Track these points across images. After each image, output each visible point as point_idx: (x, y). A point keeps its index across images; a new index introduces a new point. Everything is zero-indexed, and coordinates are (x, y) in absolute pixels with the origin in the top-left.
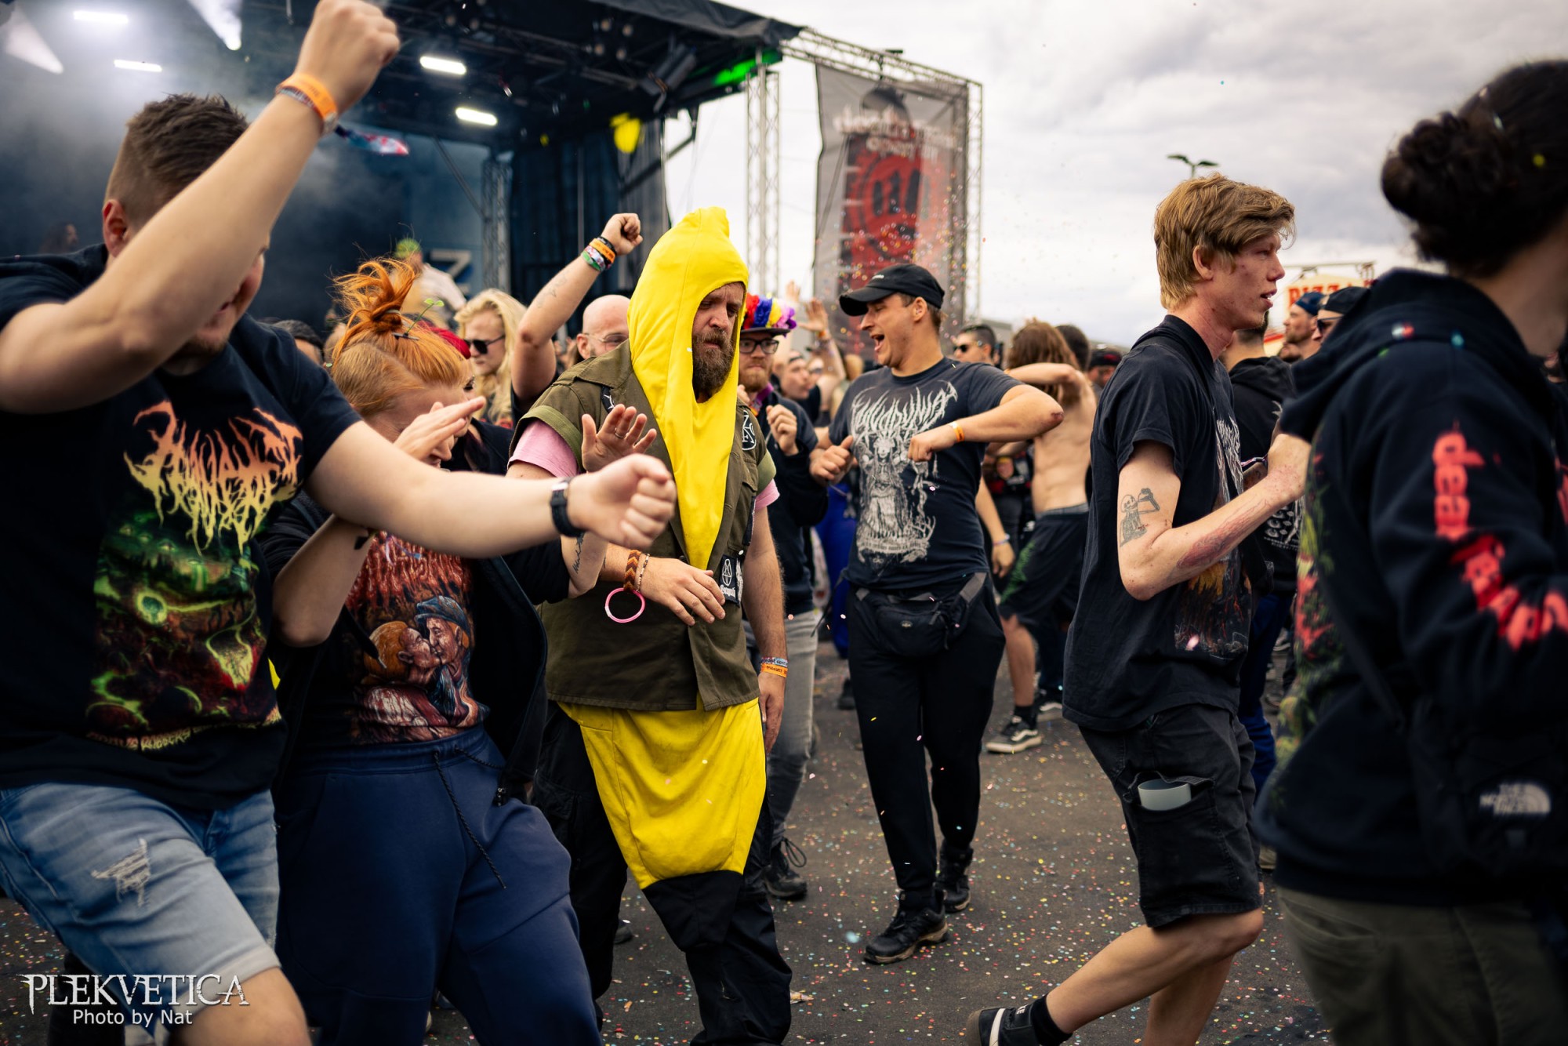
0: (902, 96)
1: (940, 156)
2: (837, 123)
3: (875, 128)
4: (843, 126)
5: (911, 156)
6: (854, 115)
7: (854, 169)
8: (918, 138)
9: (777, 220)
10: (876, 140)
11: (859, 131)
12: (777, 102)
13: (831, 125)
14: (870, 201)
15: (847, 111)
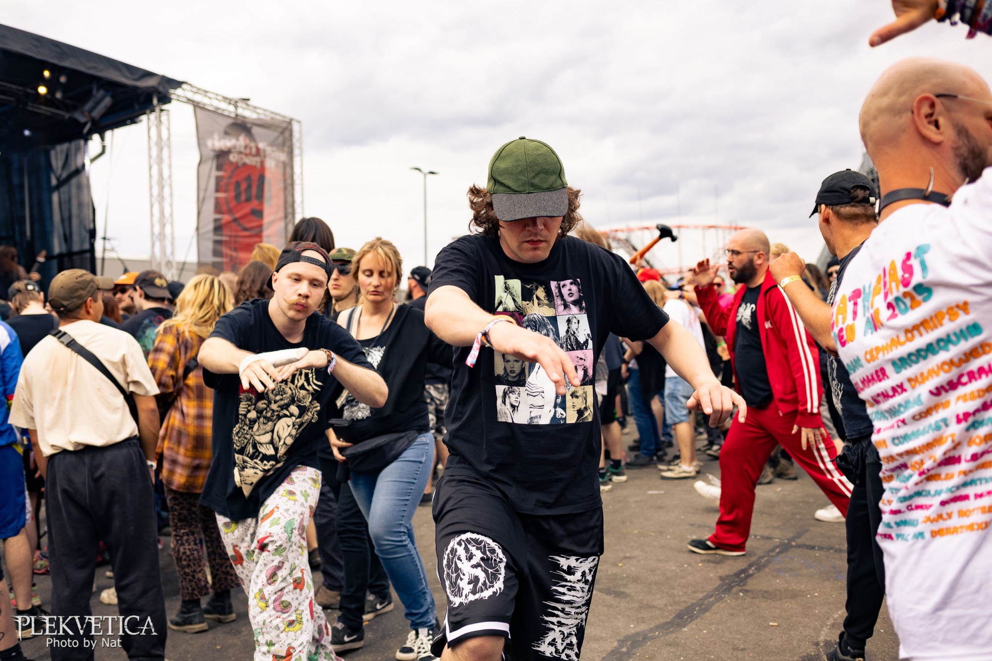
0: (251, 128)
1: (277, 166)
2: (209, 143)
3: (235, 147)
4: (213, 145)
5: (258, 165)
6: (220, 139)
7: (220, 173)
8: (262, 154)
9: (171, 205)
10: (236, 155)
11: (225, 149)
12: (169, 129)
13: (206, 145)
14: (232, 194)
15: (216, 136)
